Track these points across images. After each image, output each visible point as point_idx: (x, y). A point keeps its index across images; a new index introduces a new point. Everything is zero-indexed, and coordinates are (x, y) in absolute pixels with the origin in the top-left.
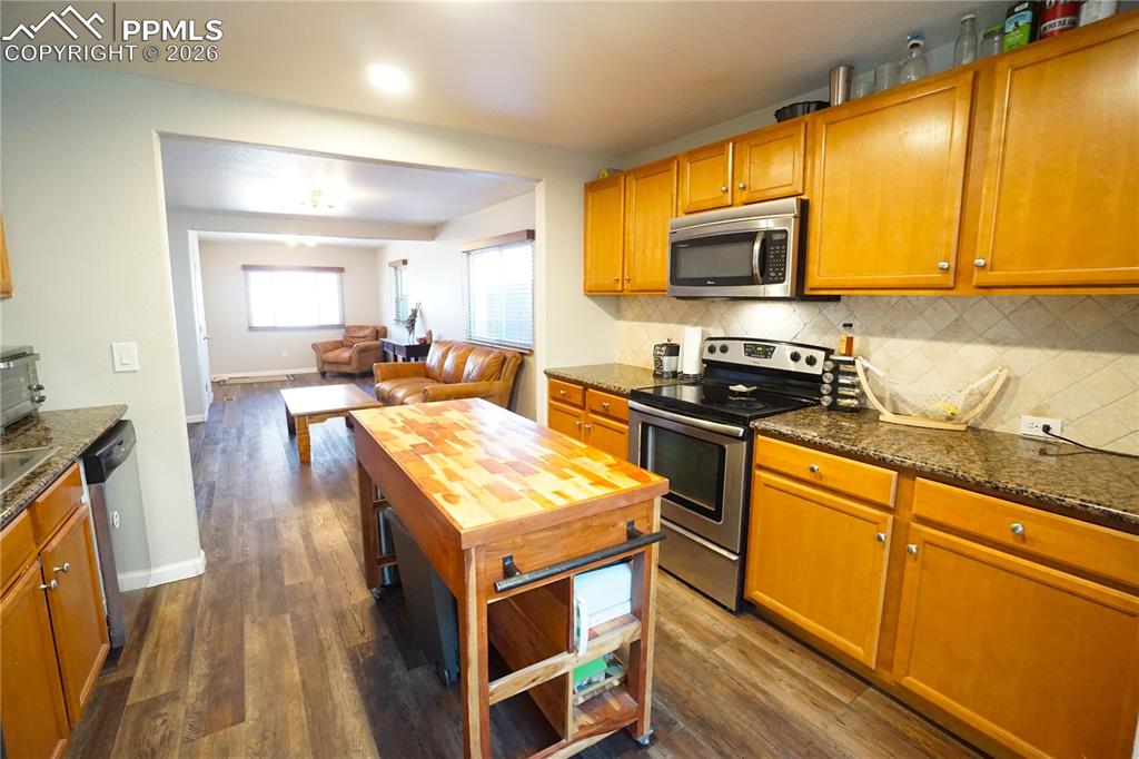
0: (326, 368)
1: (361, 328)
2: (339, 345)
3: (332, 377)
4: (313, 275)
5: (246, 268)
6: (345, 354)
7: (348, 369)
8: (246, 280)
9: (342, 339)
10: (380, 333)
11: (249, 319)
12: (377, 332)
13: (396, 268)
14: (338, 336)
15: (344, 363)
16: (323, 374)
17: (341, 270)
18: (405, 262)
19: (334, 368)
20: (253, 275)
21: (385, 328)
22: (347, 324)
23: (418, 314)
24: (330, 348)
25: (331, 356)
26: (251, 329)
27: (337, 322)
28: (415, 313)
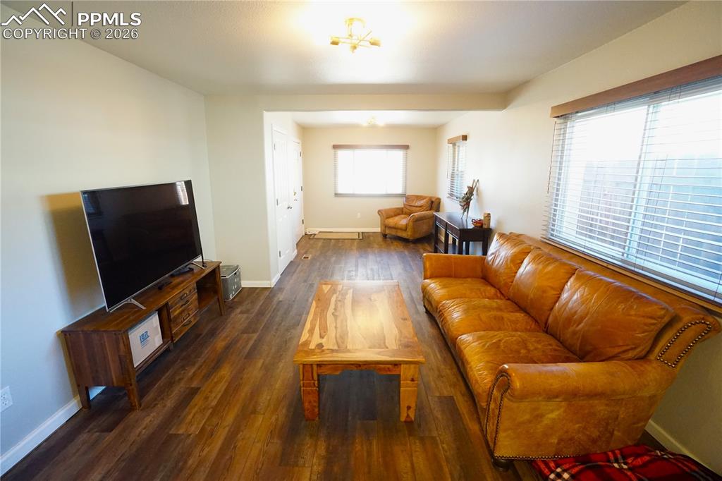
0: (388, 232)
1: (419, 198)
2: (399, 212)
3: (391, 238)
4: (384, 152)
5: (335, 147)
6: (403, 221)
7: (404, 235)
8: (335, 156)
9: (403, 206)
10: (435, 204)
11: (335, 188)
12: (432, 202)
13: (454, 145)
14: (399, 203)
15: (401, 229)
16: (385, 236)
17: (406, 147)
18: (465, 138)
19: (393, 233)
20: (340, 153)
21: (439, 199)
22: (408, 194)
23: (475, 193)
24: (392, 214)
25: (391, 222)
26: (337, 195)
27: (400, 191)
28: (471, 190)
